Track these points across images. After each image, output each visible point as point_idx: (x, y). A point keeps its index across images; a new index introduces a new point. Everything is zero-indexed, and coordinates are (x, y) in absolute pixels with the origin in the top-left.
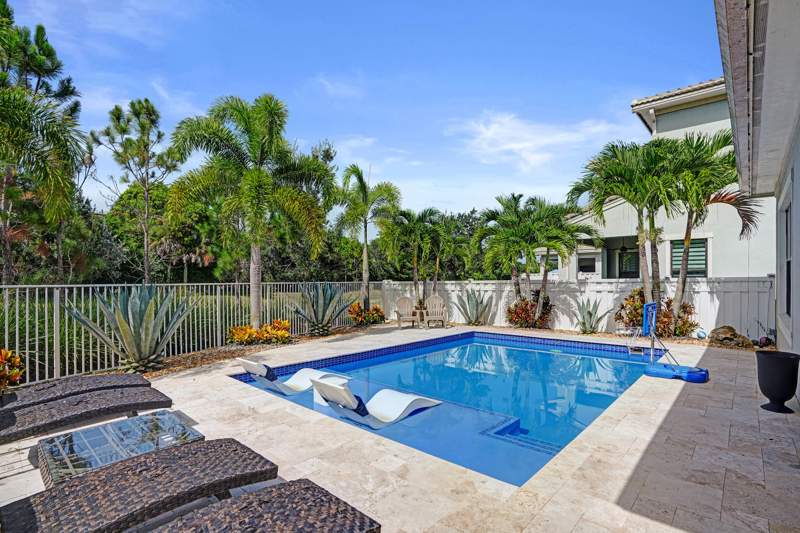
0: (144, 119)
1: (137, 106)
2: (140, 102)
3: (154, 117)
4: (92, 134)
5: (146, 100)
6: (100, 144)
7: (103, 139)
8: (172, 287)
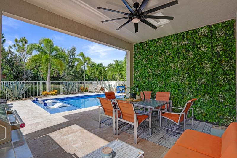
0: (24, 42)
1: (22, 39)
2: (23, 38)
3: (26, 42)
4: (10, 46)
5: (25, 38)
6: (12, 48)
7: (13, 47)
8: (28, 82)
